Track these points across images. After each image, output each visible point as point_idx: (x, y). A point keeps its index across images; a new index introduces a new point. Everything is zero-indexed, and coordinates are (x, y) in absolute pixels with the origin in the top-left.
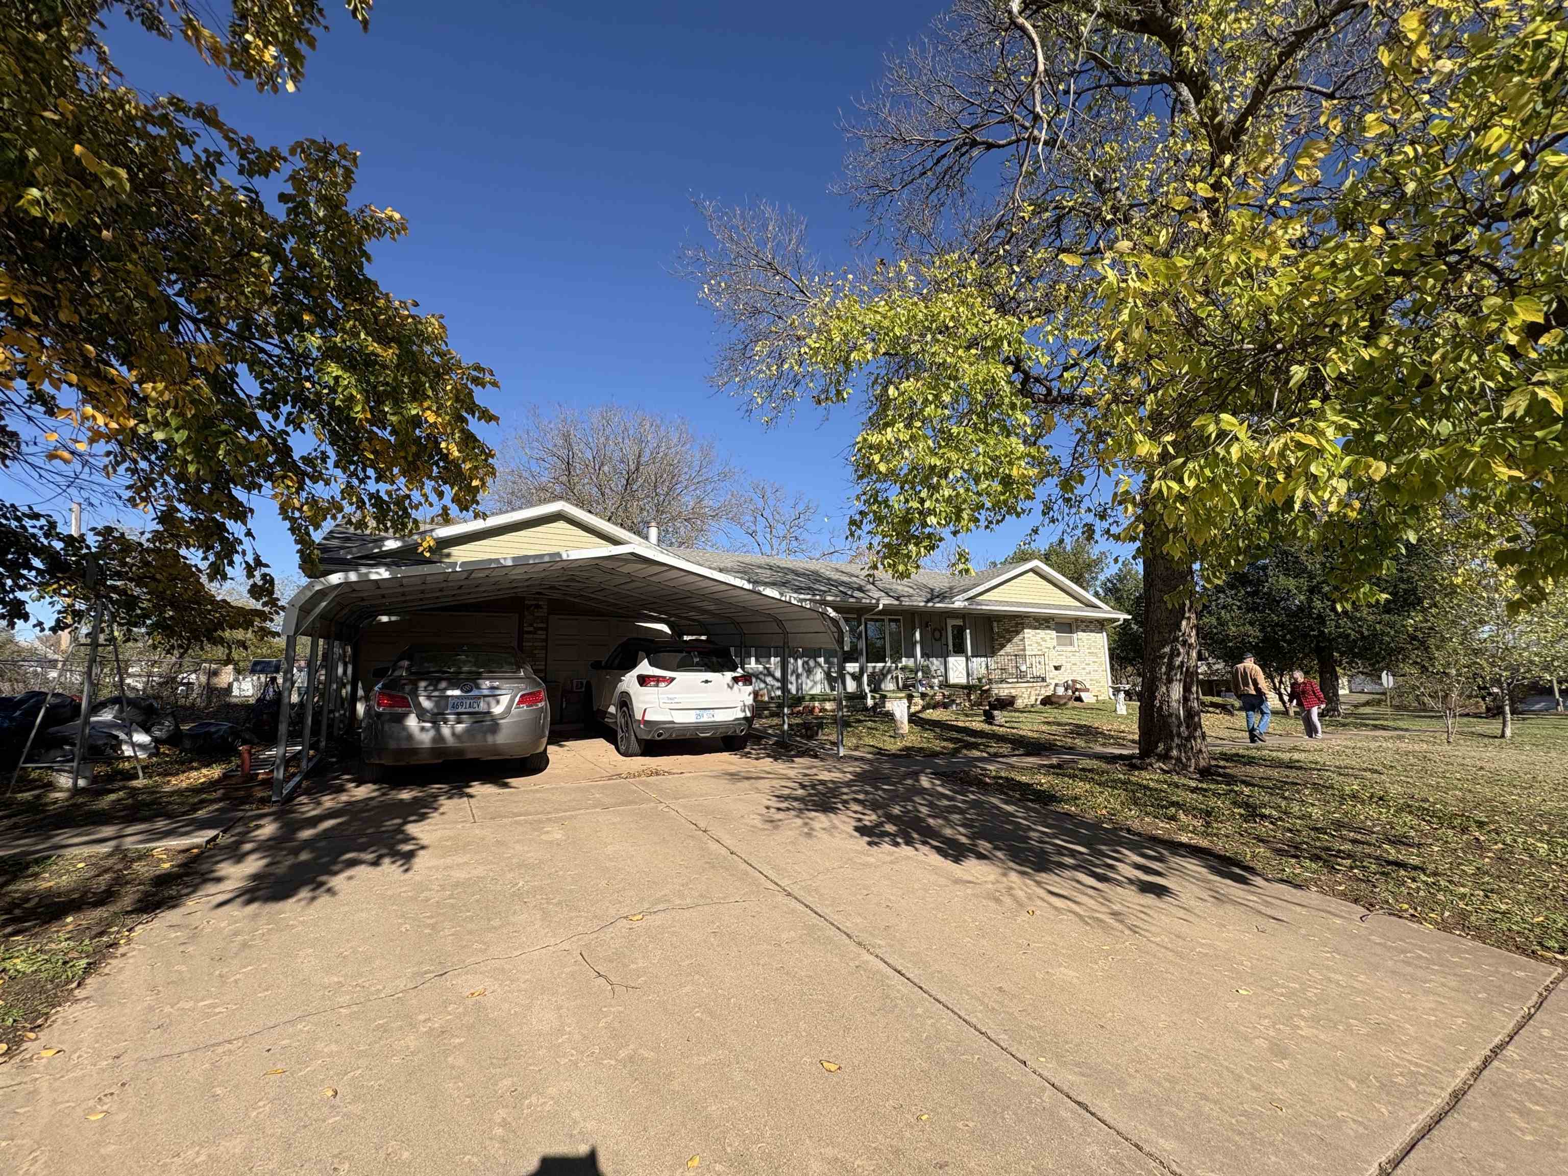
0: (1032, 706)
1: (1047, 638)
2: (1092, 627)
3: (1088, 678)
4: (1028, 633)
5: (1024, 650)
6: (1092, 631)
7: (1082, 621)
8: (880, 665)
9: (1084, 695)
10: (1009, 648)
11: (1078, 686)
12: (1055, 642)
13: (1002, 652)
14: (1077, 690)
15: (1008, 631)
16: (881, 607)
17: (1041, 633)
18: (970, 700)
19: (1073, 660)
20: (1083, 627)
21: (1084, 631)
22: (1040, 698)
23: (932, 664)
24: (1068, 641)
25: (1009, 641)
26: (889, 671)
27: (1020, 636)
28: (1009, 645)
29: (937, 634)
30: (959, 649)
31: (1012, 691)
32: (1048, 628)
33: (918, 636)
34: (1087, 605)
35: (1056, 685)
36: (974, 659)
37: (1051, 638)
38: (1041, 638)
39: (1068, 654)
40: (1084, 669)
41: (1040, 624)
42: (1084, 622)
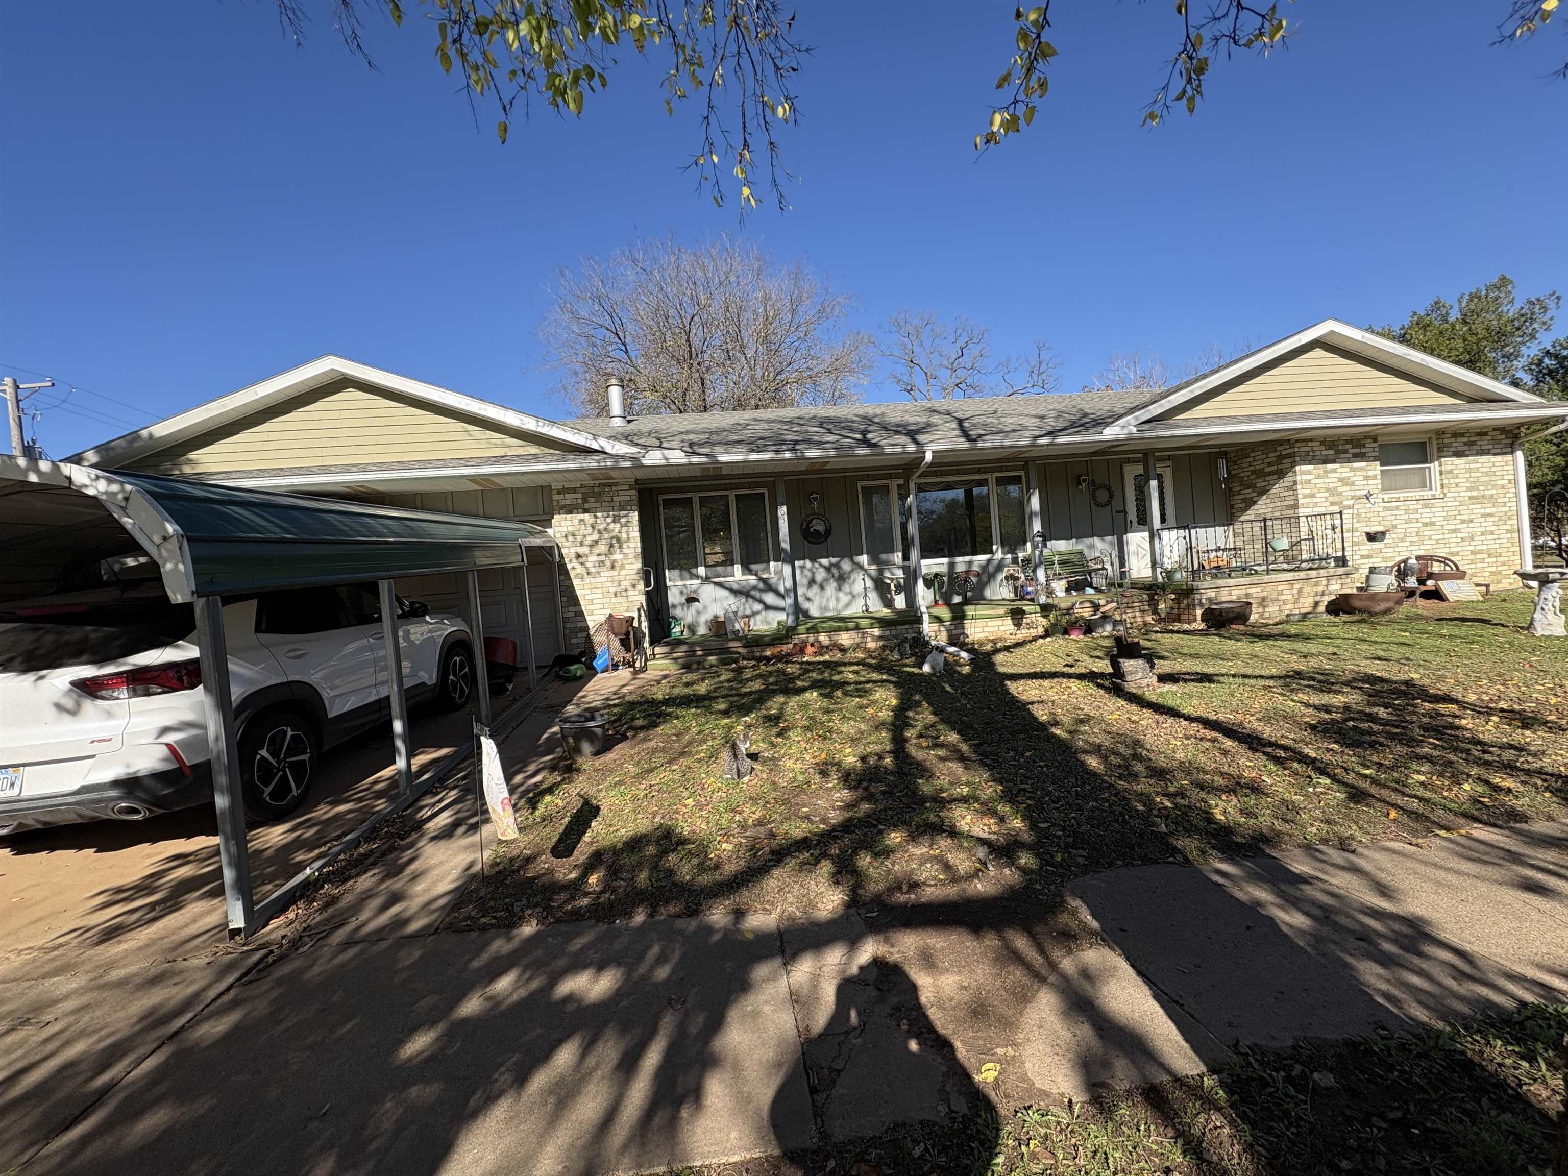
0: (1304, 616)
1: (1358, 478)
2: (1484, 443)
3: (1468, 548)
4: (1305, 473)
5: (1295, 506)
6: (1482, 453)
7: (1455, 435)
9: (1446, 587)
10: (1263, 506)
11: (1436, 568)
12: (1375, 484)
13: (1249, 515)
14: (1431, 576)
15: (1261, 474)
16: (929, 457)
17: (1339, 470)
18: (1155, 612)
19: (1425, 515)
20: (1458, 444)
21: (1459, 454)
22: (1326, 600)
23: (1092, 547)
24: (1416, 479)
25: (1263, 492)
27: (1287, 480)
28: (1263, 501)
29: (1102, 496)
30: (1144, 520)
31: (1252, 590)
32: (1360, 457)
33: (1035, 503)
34: (1472, 400)
35: (1372, 570)
36: (1165, 534)
37: (1367, 478)
38: (1340, 480)
39: (1413, 506)
40: (1454, 531)
41: (1338, 452)
42: (1462, 435)
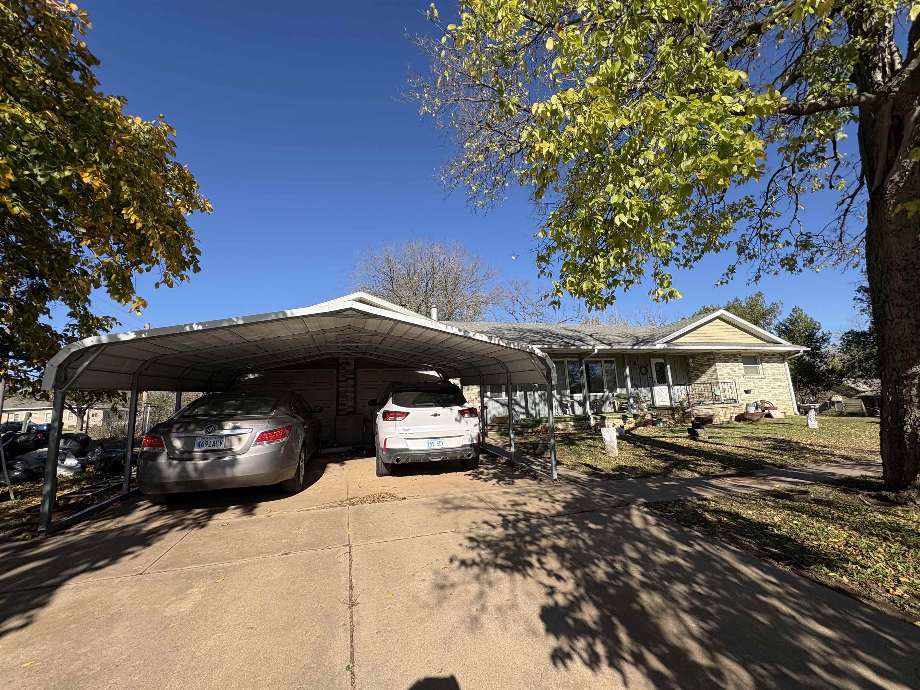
0: (728, 422)
1: (736, 369)
2: (775, 358)
3: (774, 398)
4: (719, 366)
5: (717, 379)
6: (774, 362)
7: (766, 355)
8: (601, 394)
9: (772, 412)
10: (703, 378)
11: (766, 405)
12: (743, 372)
13: (698, 381)
14: (766, 408)
15: (702, 365)
16: (596, 351)
17: (730, 366)
18: (674, 419)
19: (760, 385)
20: (766, 358)
21: (767, 362)
22: (734, 416)
23: (641, 392)
24: (754, 371)
25: (703, 372)
26: (607, 398)
27: (713, 368)
28: (703, 376)
29: (644, 370)
30: (662, 380)
31: (710, 411)
32: (736, 361)
33: (628, 372)
34: (769, 342)
35: (747, 405)
36: (675, 387)
37: (739, 369)
38: (731, 369)
39: (756, 381)
40: (770, 391)
41: (729, 359)
42: (767, 355)
